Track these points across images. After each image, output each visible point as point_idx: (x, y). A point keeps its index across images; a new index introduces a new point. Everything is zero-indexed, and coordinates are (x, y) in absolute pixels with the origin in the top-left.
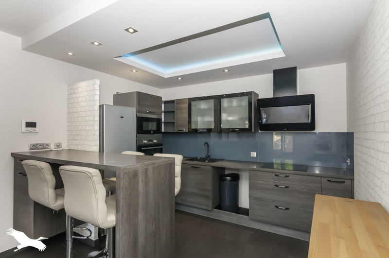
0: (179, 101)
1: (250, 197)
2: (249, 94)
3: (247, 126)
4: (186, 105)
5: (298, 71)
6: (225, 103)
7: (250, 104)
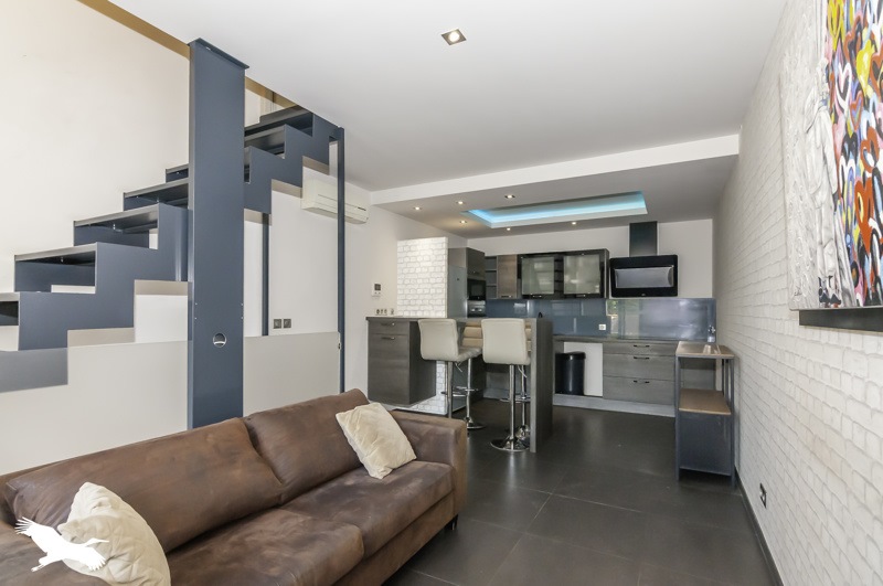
0: (503, 258)
1: (605, 375)
2: (601, 252)
3: (598, 291)
4: (515, 264)
5: (658, 225)
6: (568, 261)
7: (602, 265)
